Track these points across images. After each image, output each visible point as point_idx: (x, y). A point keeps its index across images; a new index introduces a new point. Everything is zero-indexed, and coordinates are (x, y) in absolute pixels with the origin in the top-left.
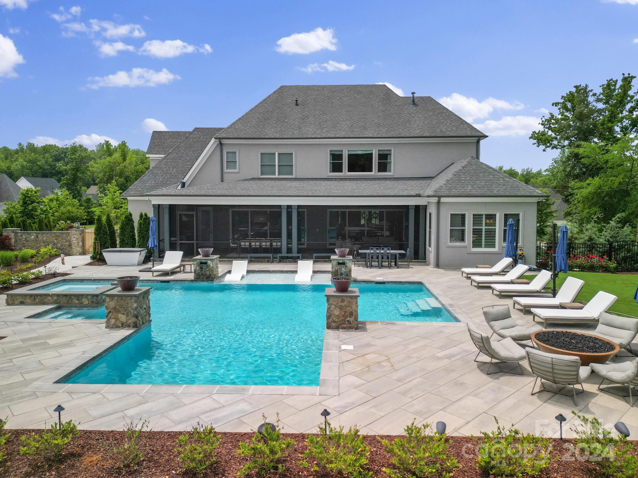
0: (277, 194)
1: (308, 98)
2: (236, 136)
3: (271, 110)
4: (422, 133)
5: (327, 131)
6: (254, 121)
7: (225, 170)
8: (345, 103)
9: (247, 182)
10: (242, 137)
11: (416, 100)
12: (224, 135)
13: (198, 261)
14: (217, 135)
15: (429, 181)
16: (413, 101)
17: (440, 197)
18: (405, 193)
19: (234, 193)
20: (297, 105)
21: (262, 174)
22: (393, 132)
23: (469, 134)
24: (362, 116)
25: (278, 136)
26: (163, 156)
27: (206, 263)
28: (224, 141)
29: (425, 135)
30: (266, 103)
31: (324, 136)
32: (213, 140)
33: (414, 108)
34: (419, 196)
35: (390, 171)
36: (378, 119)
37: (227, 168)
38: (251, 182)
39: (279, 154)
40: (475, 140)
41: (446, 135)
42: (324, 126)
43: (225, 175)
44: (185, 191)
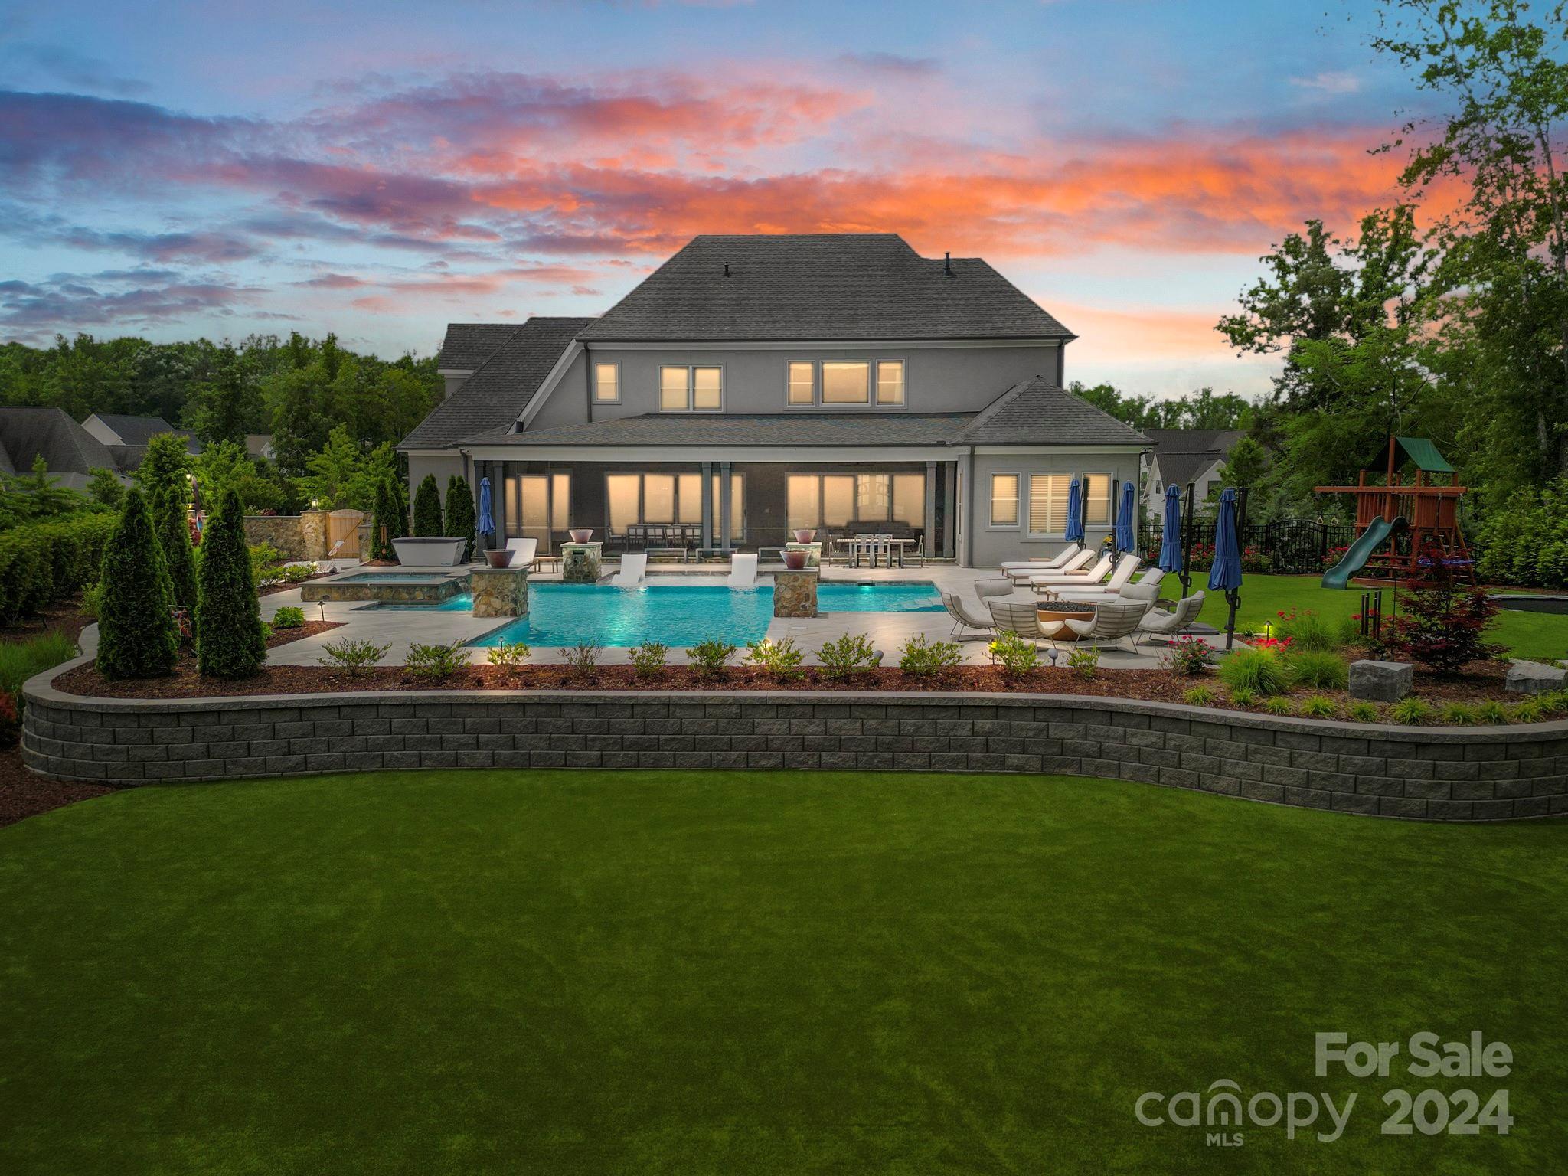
0: (695, 443)
1: (748, 261)
2: (615, 336)
3: (679, 284)
4: (957, 330)
5: (783, 327)
6: (647, 306)
7: (595, 400)
8: (818, 271)
9: (637, 422)
10: (627, 337)
11: (953, 267)
12: (593, 335)
13: (570, 549)
14: (580, 333)
15: (968, 419)
16: (948, 268)
17: (973, 446)
18: (919, 441)
19: (617, 441)
20: (727, 275)
22: (905, 329)
23: (1044, 333)
24: (849, 297)
25: (692, 336)
26: (471, 372)
27: (582, 553)
28: (593, 346)
29: (964, 334)
30: (667, 271)
31: (778, 335)
32: (573, 343)
33: (949, 281)
34: (942, 444)
36: (880, 303)
38: (645, 421)
39: (695, 370)
40: (1054, 343)
41: (1003, 333)
42: (779, 317)
43: (595, 409)
44: (526, 437)
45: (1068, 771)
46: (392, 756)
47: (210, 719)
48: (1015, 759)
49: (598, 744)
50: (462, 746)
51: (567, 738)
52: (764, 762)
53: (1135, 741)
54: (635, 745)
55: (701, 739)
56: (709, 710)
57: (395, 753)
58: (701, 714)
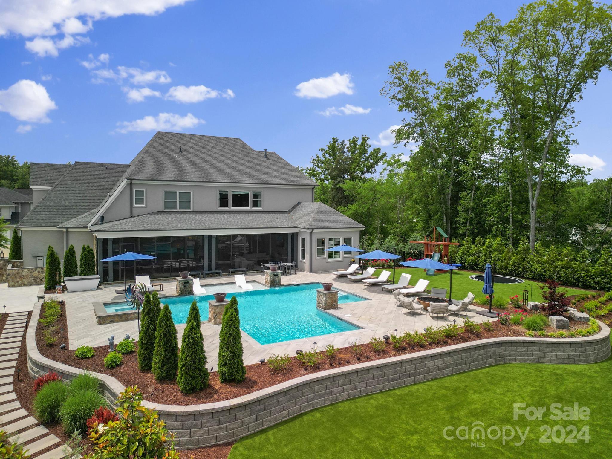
2: (144, 178)
3: (162, 154)
7: (134, 205)
10: (150, 179)
12: (134, 177)
15: (289, 215)
16: (266, 155)
17: (313, 229)
18: (286, 225)
20: (181, 151)
21: (165, 208)
22: (262, 180)
23: (308, 184)
25: (179, 179)
27: (188, 283)
28: (134, 182)
30: (154, 148)
31: (215, 180)
32: (125, 181)
35: (260, 207)
37: (136, 203)
39: (180, 193)
40: (311, 187)
43: (134, 209)
45: (502, 363)
46: (316, 402)
47: (256, 404)
48: (489, 361)
49: (382, 382)
50: (339, 392)
51: (372, 382)
52: (429, 377)
53: (519, 350)
54: (394, 380)
55: (412, 373)
56: (414, 362)
57: (317, 401)
58: (410, 364)
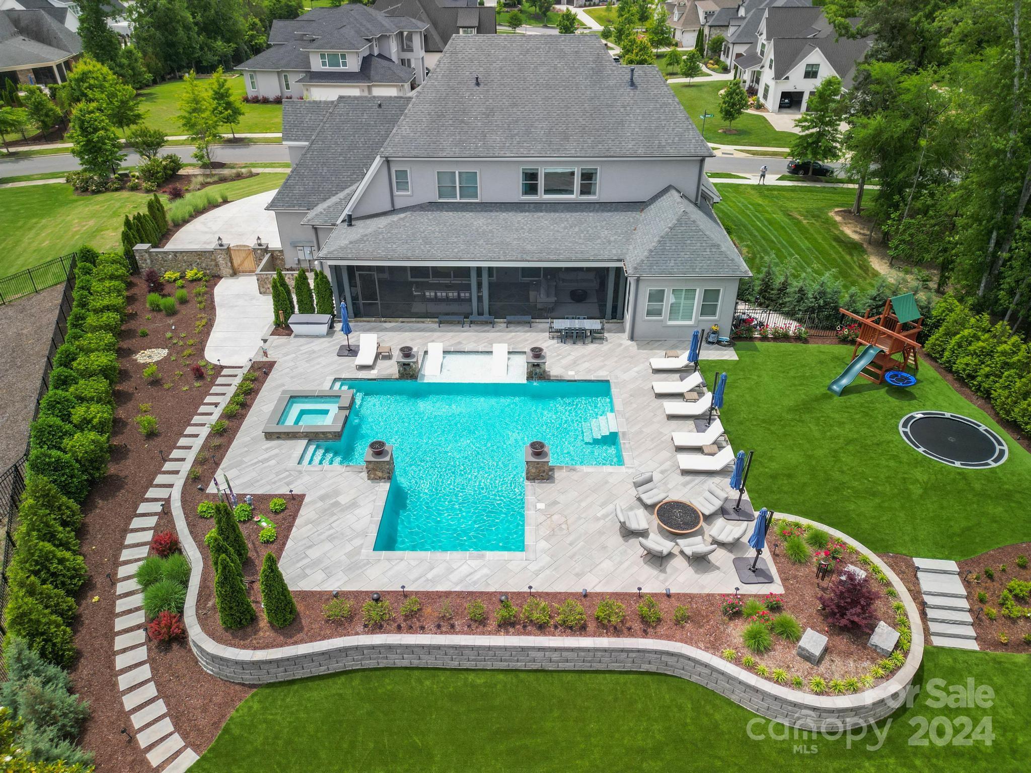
1: (491, 67)
2: (405, 152)
3: (444, 94)
5: (518, 143)
6: (424, 119)
7: (396, 193)
8: (541, 80)
10: (414, 153)
11: (635, 76)
12: (390, 151)
13: (401, 363)
20: (478, 84)
21: (440, 197)
22: (600, 146)
24: (563, 110)
25: (457, 152)
26: (306, 144)
27: (409, 365)
28: (392, 159)
31: (515, 152)
32: (378, 159)
33: (632, 94)
35: (595, 194)
36: (584, 117)
37: (398, 189)
39: (460, 173)
40: (698, 159)
41: (665, 152)
42: (515, 131)
43: (395, 199)
54: (474, 660)
58: (504, 650)
